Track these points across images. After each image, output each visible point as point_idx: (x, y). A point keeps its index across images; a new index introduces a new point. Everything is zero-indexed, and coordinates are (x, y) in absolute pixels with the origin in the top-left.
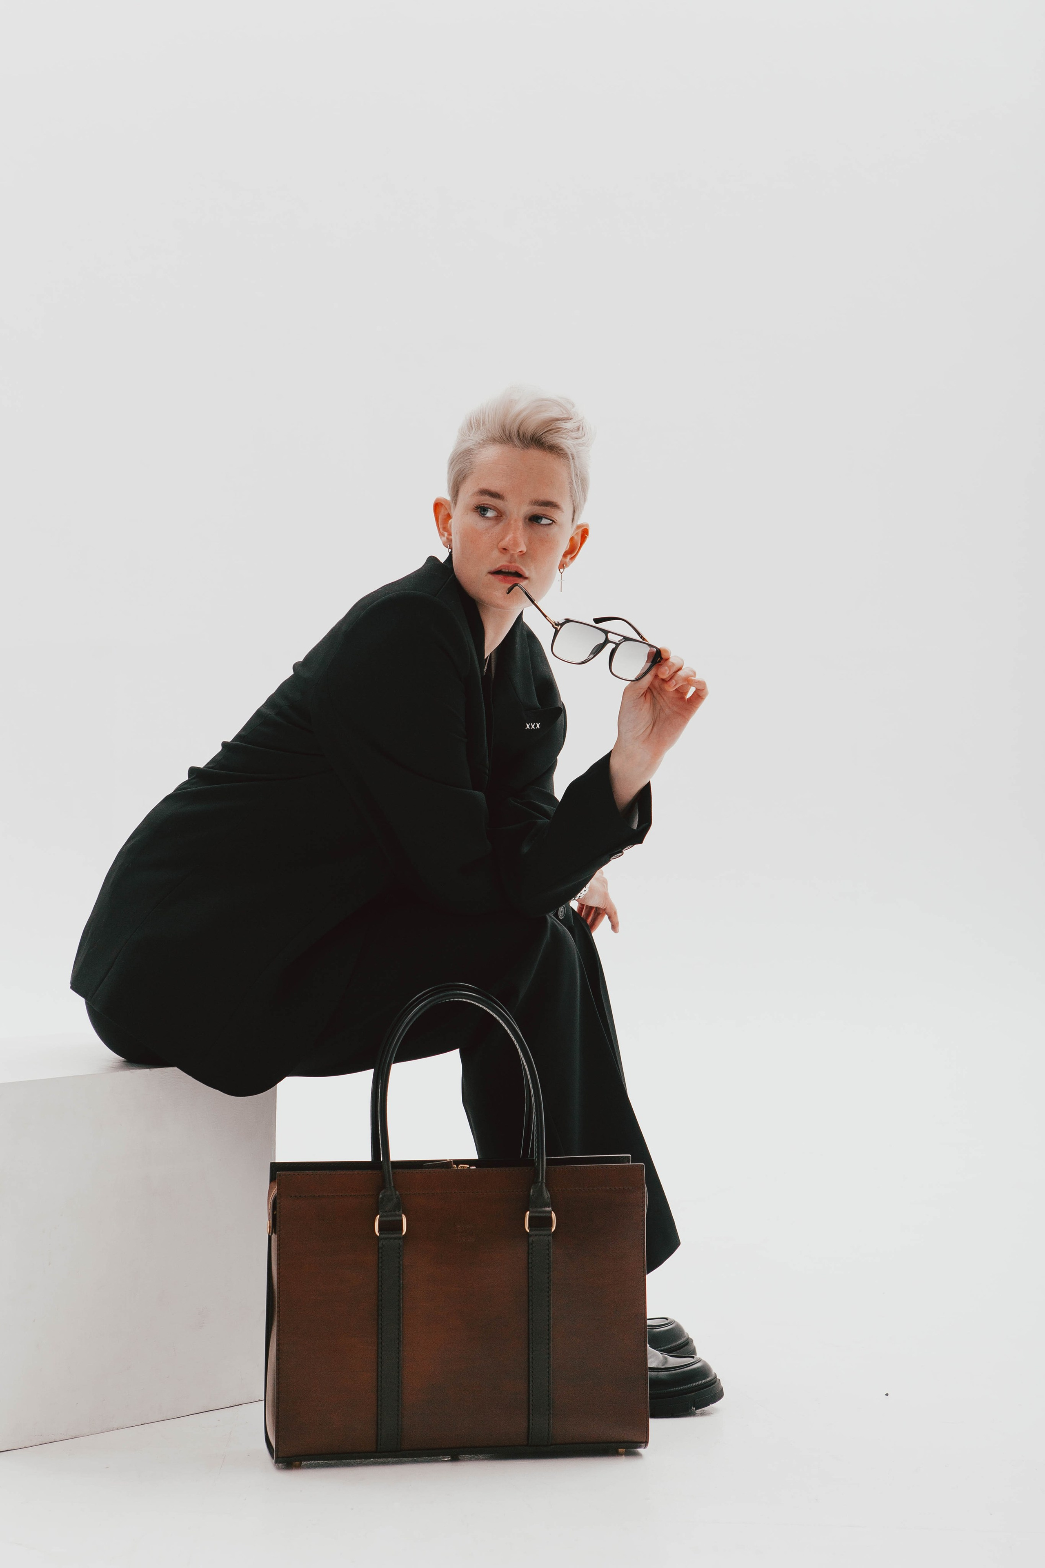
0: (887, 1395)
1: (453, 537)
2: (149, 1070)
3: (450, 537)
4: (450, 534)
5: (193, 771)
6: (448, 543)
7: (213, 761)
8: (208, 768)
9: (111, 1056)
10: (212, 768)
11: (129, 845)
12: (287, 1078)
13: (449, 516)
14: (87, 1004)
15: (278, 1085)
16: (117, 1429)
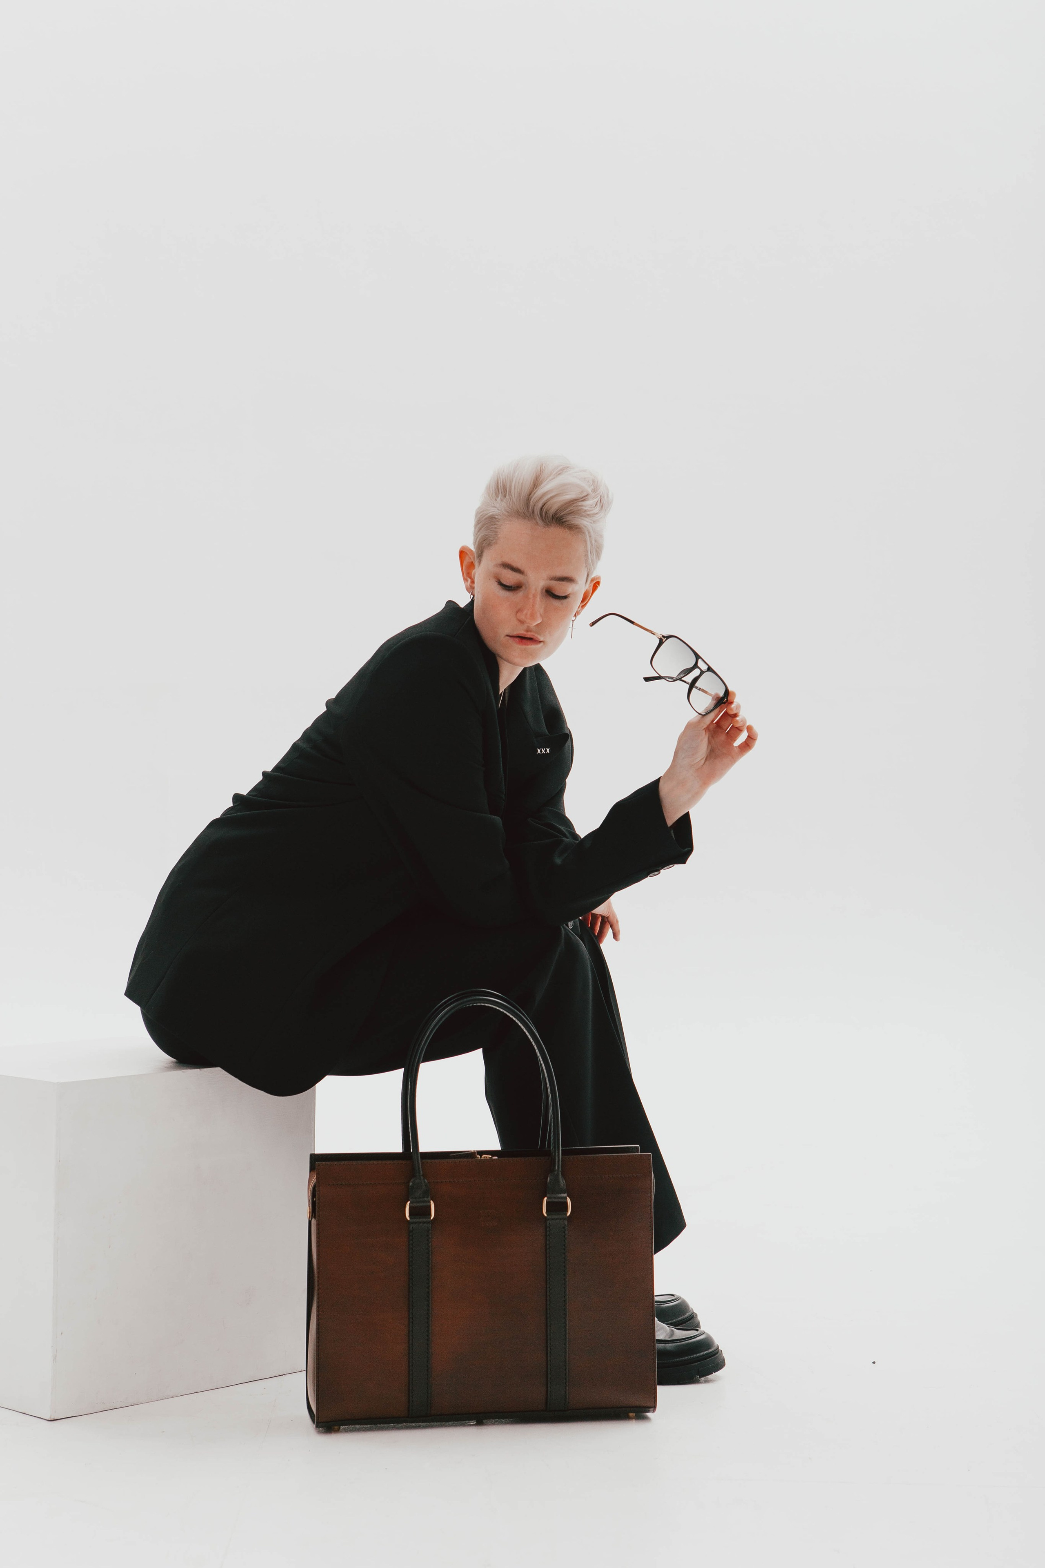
0: (874, 1363)
1: (476, 585)
2: (199, 1070)
3: (473, 586)
4: (473, 582)
5: (237, 798)
6: (471, 589)
7: (255, 789)
8: (251, 795)
9: (166, 1058)
10: (254, 796)
11: (179, 865)
12: (327, 1077)
13: (471, 566)
14: (142, 1011)
15: (317, 1085)
16: (172, 1397)
